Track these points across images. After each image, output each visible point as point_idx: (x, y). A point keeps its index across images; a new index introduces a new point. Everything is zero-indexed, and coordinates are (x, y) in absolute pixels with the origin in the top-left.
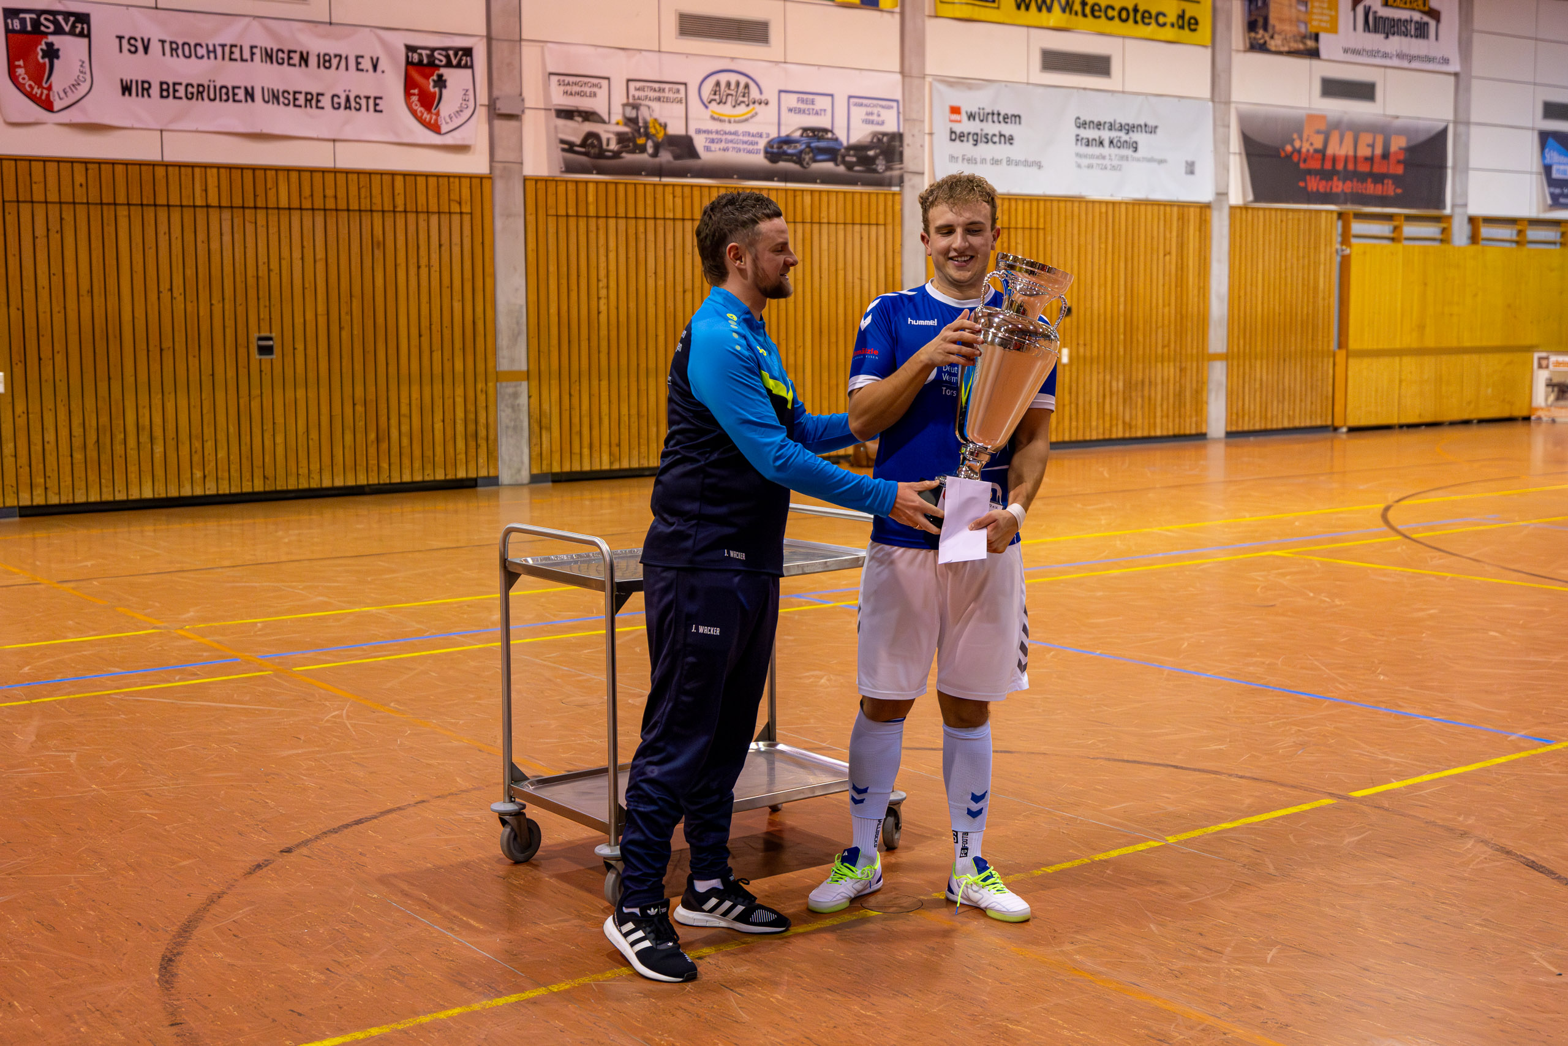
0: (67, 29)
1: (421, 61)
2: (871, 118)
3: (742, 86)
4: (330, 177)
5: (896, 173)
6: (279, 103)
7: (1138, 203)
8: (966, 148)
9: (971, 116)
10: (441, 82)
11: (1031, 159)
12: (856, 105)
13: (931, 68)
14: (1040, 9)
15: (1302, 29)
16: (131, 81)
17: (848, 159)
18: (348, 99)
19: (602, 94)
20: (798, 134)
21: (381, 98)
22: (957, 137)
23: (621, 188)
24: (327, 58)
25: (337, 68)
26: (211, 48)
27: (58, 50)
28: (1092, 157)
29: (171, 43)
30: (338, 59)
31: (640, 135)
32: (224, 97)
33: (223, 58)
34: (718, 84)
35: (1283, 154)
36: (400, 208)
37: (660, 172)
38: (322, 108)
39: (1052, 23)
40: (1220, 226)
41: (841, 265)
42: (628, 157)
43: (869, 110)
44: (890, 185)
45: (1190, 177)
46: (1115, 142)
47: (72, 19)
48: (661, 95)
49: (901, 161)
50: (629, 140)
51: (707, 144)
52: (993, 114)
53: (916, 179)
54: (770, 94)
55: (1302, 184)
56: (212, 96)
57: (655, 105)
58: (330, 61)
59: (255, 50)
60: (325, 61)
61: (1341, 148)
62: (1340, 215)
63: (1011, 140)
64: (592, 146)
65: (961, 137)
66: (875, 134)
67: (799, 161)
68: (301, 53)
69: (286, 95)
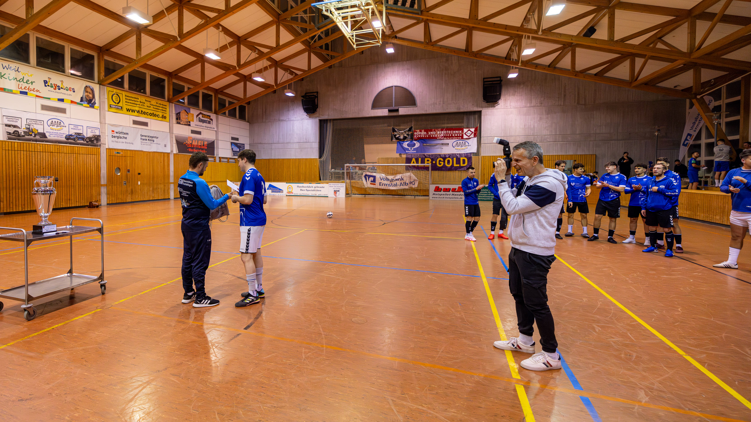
2: (92, 131)
3: (59, 122)
5: (99, 144)
7: (154, 152)
8: (116, 139)
9: (117, 133)
11: (131, 142)
12: (89, 128)
13: (107, 122)
14: (132, 112)
15: (187, 120)
17: (87, 140)
19: (19, 121)
20: (74, 134)
22: (113, 137)
23: (25, 144)
28: (144, 142)
34: (52, 121)
35: (184, 144)
37: (36, 141)
39: (135, 115)
40: (172, 157)
41: (85, 163)
42: (27, 137)
44: (98, 146)
45: (165, 147)
46: (149, 140)
48: (36, 123)
49: (100, 141)
50: (27, 133)
51: (49, 135)
52: (122, 132)
53: (104, 145)
54: (66, 124)
55: (187, 150)
57: (34, 125)
61: (195, 143)
63: (126, 138)
64: (16, 134)
65: (115, 137)
66: (93, 135)
67: (74, 140)
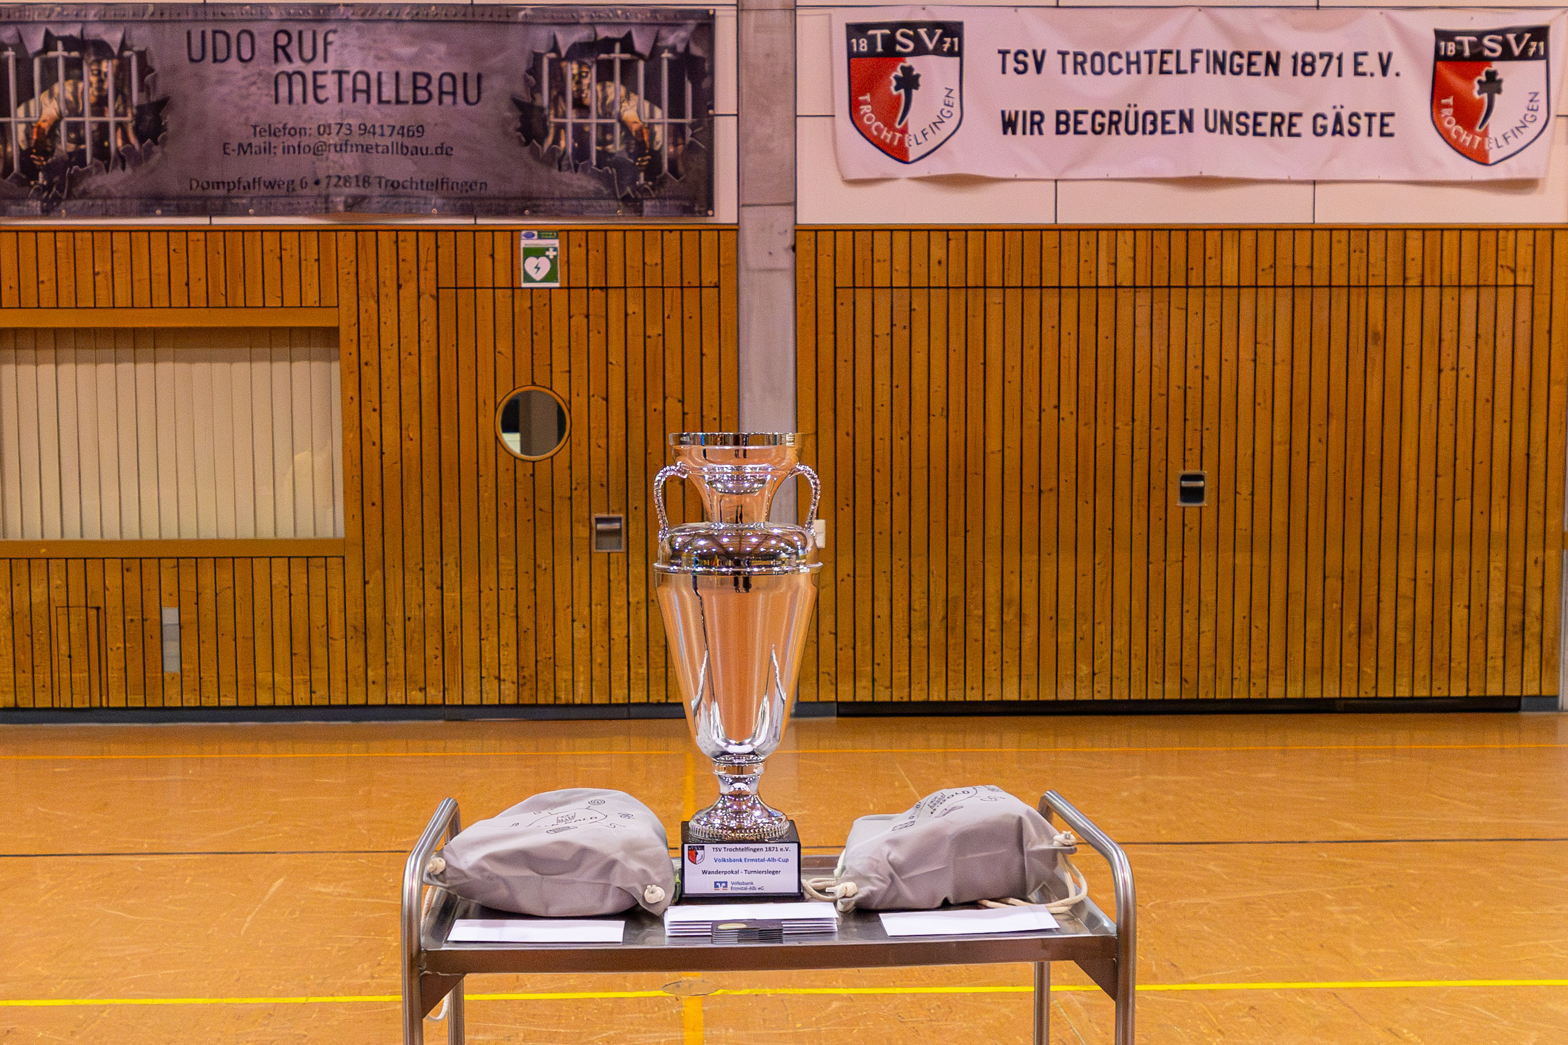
0: (931, 46)
1: (1459, 53)
4: (1304, 238)
6: (1230, 133)
10: (1493, 84)
16: (1017, 113)
18: (1338, 119)
21: (1392, 115)
24: (1309, 59)
25: (1324, 74)
26: (1133, 58)
27: (918, 76)
29: (1076, 54)
30: (1326, 59)
32: (1150, 128)
33: (1150, 72)
36: (1414, 281)
38: (1298, 135)
47: (939, 32)
56: (1131, 128)
58: (1312, 64)
59: (1197, 56)
60: (1305, 65)
68: (1269, 55)
69: (1243, 119)
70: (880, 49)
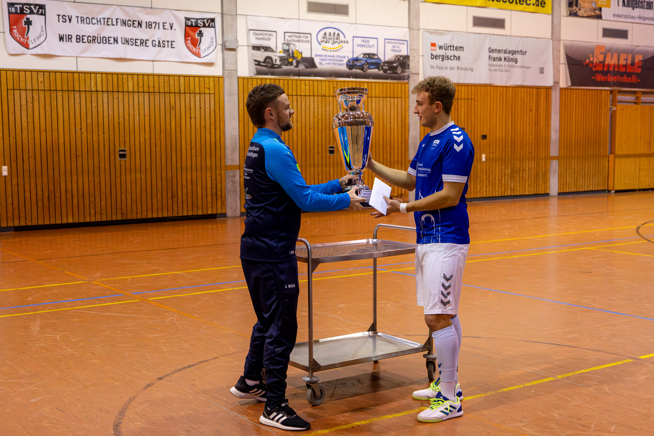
0: (35, 12)
1: (192, 25)
2: (395, 49)
3: (336, 34)
4: (151, 78)
5: (406, 74)
6: (128, 44)
7: (517, 87)
8: (438, 62)
9: (441, 48)
10: (201, 34)
11: (468, 67)
12: (388, 43)
13: (421, 27)
15: (594, 6)
16: (64, 35)
17: (384, 67)
18: (159, 42)
19: (273, 39)
20: (361, 57)
21: (174, 42)
22: (433, 57)
24: (150, 24)
25: (155, 28)
26: (99, 20)
27: (31, 21)
28: (496, 66)
29: (81, 17)
30: (155, 24)
31: (290, 58)
32: (104, 42)
33: (104, 24)
34: (325, 34)
35: (585, 64)
36: (182, 91)
37: (299, 74)
38: (148, 46)
39: (478, 5)
40: (555, 97)
41: (381, 116)
42: (285, 68)
43: (394, 45)
44: (404, 79)
45: (542, 75)
46: (507, 59)
47: (38, 7)
48: (300, 39)
49: (409, 68)
50: (285, 59)
51: (321, 61)
52: (451, 46)
53: (415, 77)
54: (349, 38)
55: (593, 78)
56: (99, 41)
57: (297, 44)
59: (118, 20)
60: (149, 25)
61: (611, 61)
62: (611, 92)
63: (459, 58)
64: (268, 62)
65: (436, 57)
66: (397, 56)
67: (362, 69)
68: (139, 22)
69: (132, 40)
70: (19, 12)
